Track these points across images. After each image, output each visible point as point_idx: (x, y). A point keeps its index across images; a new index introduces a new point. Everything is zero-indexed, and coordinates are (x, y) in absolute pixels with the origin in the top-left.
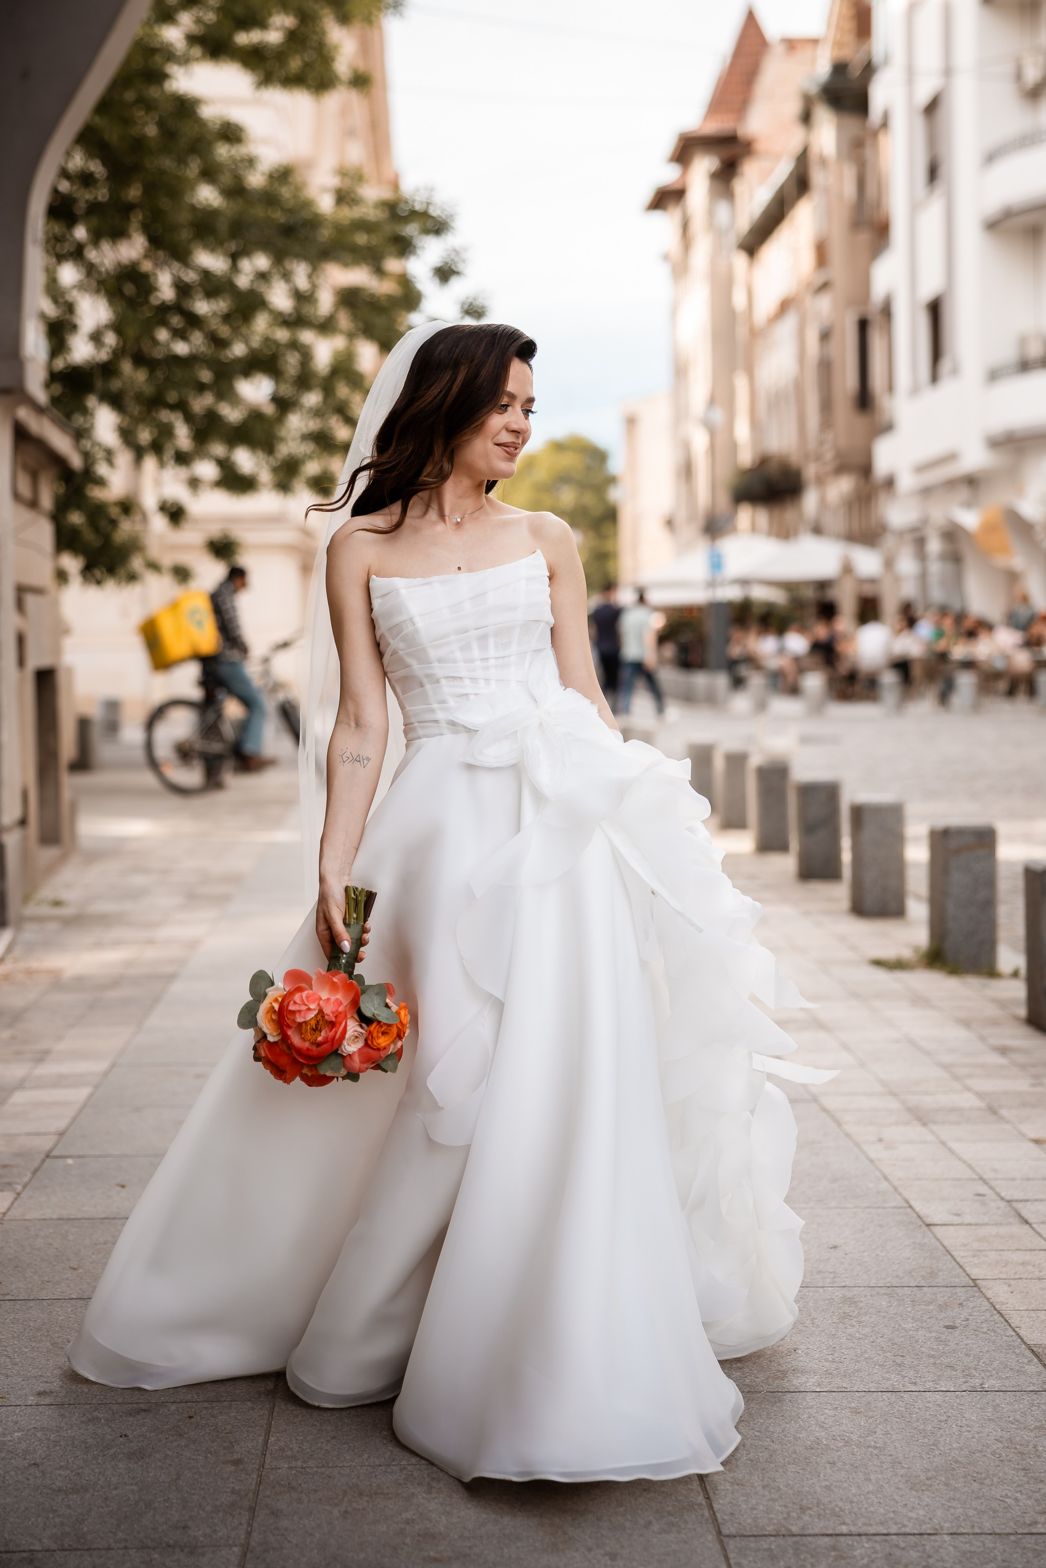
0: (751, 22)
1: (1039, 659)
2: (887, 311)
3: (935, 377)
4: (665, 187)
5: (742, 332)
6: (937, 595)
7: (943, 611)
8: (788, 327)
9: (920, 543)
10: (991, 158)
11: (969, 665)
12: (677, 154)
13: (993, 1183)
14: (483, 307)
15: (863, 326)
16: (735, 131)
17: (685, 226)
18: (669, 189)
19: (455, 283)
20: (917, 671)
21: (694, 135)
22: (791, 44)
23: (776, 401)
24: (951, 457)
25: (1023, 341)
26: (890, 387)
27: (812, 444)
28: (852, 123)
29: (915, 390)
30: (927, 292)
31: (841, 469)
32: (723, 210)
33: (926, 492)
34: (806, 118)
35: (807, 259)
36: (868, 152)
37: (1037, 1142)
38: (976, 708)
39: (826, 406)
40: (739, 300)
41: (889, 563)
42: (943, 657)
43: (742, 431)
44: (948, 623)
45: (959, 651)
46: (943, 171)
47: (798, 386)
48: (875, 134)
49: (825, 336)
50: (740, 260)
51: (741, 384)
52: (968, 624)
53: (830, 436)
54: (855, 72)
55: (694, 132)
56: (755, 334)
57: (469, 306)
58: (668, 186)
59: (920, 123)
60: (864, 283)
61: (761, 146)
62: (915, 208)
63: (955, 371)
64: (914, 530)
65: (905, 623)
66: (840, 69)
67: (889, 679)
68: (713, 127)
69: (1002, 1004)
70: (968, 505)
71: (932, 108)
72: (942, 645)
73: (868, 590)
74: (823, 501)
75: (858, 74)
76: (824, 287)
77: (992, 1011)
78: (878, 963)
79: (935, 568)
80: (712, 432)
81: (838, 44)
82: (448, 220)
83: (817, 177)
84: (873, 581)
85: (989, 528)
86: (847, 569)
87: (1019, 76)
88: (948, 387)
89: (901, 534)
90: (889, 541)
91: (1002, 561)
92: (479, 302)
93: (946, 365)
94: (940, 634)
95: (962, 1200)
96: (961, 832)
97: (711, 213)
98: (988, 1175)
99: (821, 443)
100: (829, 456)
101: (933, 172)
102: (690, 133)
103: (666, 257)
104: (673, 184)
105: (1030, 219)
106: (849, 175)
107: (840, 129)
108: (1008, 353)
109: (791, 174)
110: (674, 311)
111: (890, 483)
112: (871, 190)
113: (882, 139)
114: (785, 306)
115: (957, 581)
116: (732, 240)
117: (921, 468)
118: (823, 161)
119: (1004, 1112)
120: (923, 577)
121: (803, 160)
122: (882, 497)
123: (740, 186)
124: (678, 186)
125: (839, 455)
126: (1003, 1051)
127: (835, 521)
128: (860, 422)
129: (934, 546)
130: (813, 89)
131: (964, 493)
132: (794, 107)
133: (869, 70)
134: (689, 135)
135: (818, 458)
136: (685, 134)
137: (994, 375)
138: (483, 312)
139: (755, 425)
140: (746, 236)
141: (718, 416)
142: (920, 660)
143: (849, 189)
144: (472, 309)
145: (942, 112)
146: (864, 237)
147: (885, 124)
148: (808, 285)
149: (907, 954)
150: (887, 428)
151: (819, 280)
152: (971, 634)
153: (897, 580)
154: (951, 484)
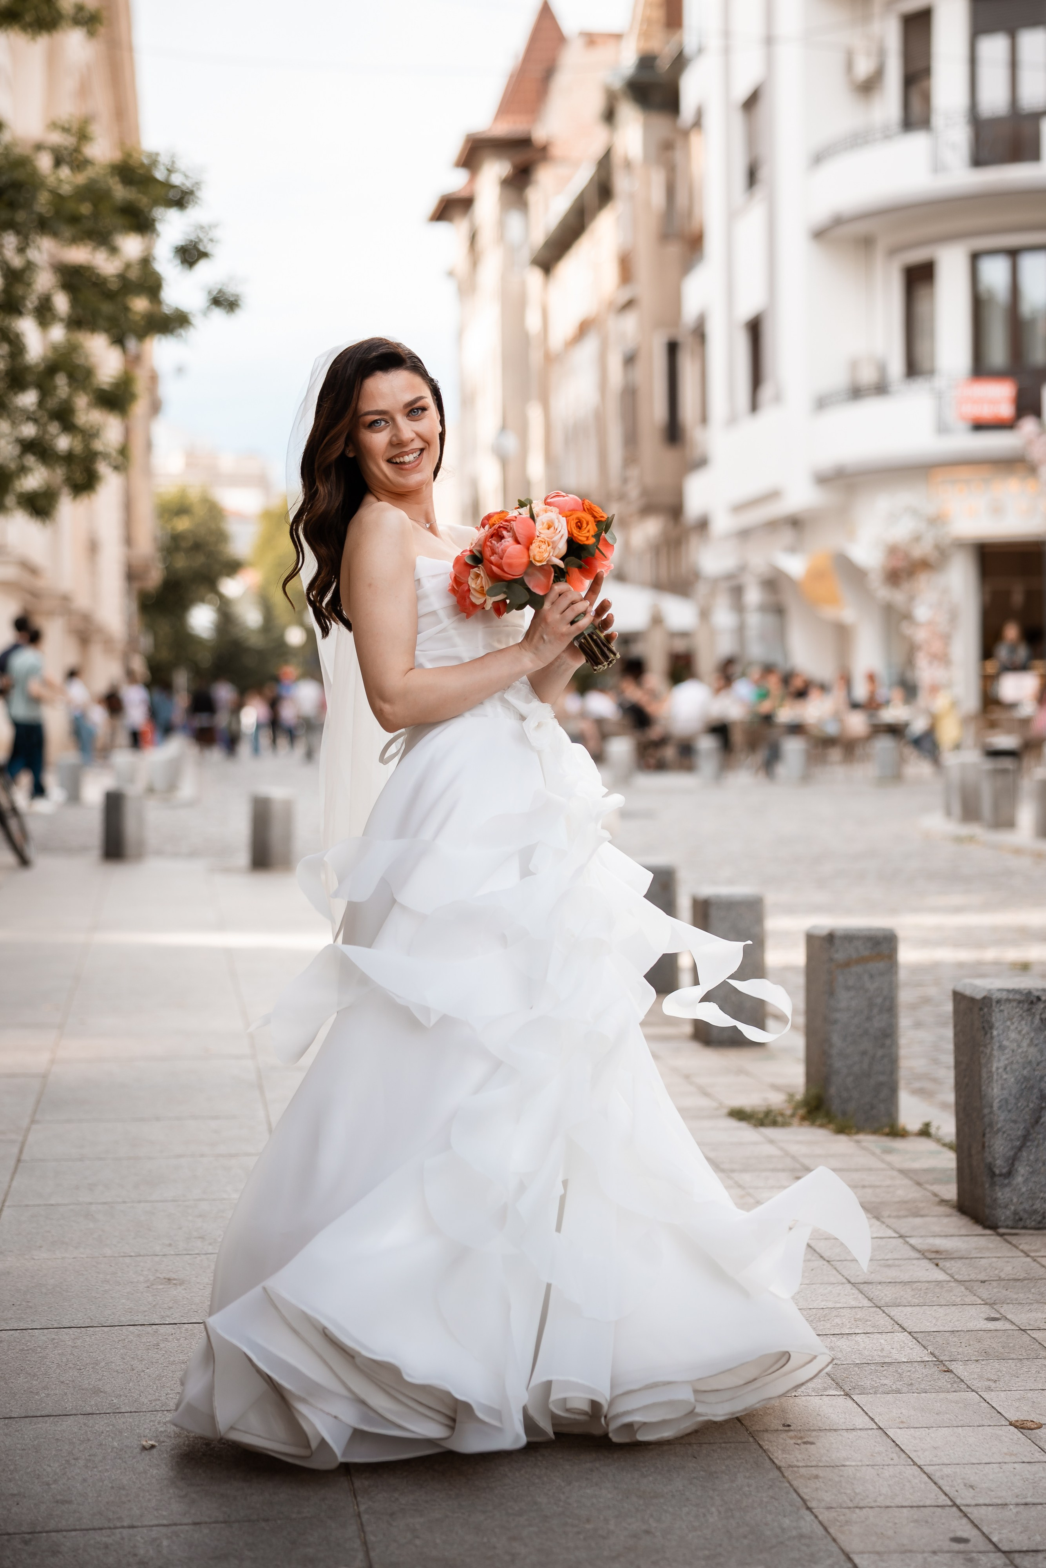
0: (546, 14)
1: (876, 722)
2: (700, 333)
3: (754, 406)
4: (449, 194)
5: (536, 357)
6: (756, 651)
7: (768, 669)
8: (589, 348)
9: (737, 592)
10: (818, 159)
11: (797, 729)
12: (464, 157)
13: (974, 1513)
14: (237, 296)
15: (673, 349)
16: (529, 133)
17: (473, 238)
18: (454, 197)
19: (202, 266)
20: (738, 737)
21: (483, 136)
22: (591, 39)
23: (574, 435)
24: (773, 495)
25: (854, 365)
26: (704, 419)
27: (614, 483)
28: (661, 123)
29: (732, 420)
30: (745, 311)
31: (648, 510)
32: (515, 221)
33: (744, 534)
34: (609, 116)
35: (610, 273)
36: (678, 155)
37: (1021, 1426)
38: (806, 778)
39: (631, 439)
40: (533, 322)
41: (705, 614)
42: (767, 719)
43: (536, 468)
44: (773, 683)
45: (786, 714)
46: (763, 174)
47: (599, 417)
48: (685, 134)
49: (630, 360)
50: (535, 276)
51: (535, 414)
52: (798, 683)
53: (634, 473)
54: (664, 64)
55: (483, 132)
56: (550, 359)
57: (218, 293)
58: (454, 193)
59: (737, 119)
60: (675, 300)
61: (556, 151)
62: (732, 216)
63: (778, 398)
64: (730, 577)
65: (722, 682)
66: (646, 62)
67: (707, 744)
68: (505, 129)
69: (916, 1177)
70: (792, 549)
71: (751, 103)
72: (766, 707)
73: (680, 646)
74: (627, 545)
75: (667, 68)
76: (629, 304)
77: (905, 1190)
78: (739, 1114)
79: (754, 620)
80: (504, 462)
81: (645, 35)
82: (194, 189)
83: (622, 183)
84: (684, 635)
85: (816, 575)
86: (657, 620)
87: (849, 66)
88: (769, 415)
89: (715, 582)
90: (702, 589)
91: (830, 612)
92: (232, 289)
93: (767, 391)
94: (764, 695)
95: (934, 1553)
96: (850, 937)
97: (502, 225)
98: (964, 1497)
99: (625, 480)
100: (633, 492)
101: (752, 176)
102: (478, 133)
103: (451, 274)
104: (460, 191)
105: (861, 228)
106: (657, 179)
107: (646, 128)
108: (837, 379)
109: (592, 180)
110: (460, 334)
111: (703, 525)
112: (681, 199)
113: (695, 140)
114: (584, 329)
115: (781, 634)
116: (526, 255)
117: (739, 508)
118: (628, 165)
119: (958, 1368)
120: (741, 630)
121: (605, 163)
122: (694, 541)
123: (534, 195)
124: (464, 194)
125: (645, 492)
126: (936, 1257)
127: (640, 568)
128: (669, 457)
129: (753, 596)
130: (618, 84)
131: (787, 536)
132: (596, 103)
133: (680, 62)
134: (478, 136)
135: (622, 497)
136: (473, 134)
137: (822, 403)
138: (236, 301)
139: (550, 459)
140: (539, 251)
141: (511, 443)
142: (742, 723)
143: (658, 197)
144: (222, 297)
145: (763, 107)
146: (674, 250)
147: (698, 123)
148: (611, 304)
149: (777, 1100)
150: (701, 463)
151: (623, 296)
152: (801, 694)
153: (713, 633)
154: (772, 526)
